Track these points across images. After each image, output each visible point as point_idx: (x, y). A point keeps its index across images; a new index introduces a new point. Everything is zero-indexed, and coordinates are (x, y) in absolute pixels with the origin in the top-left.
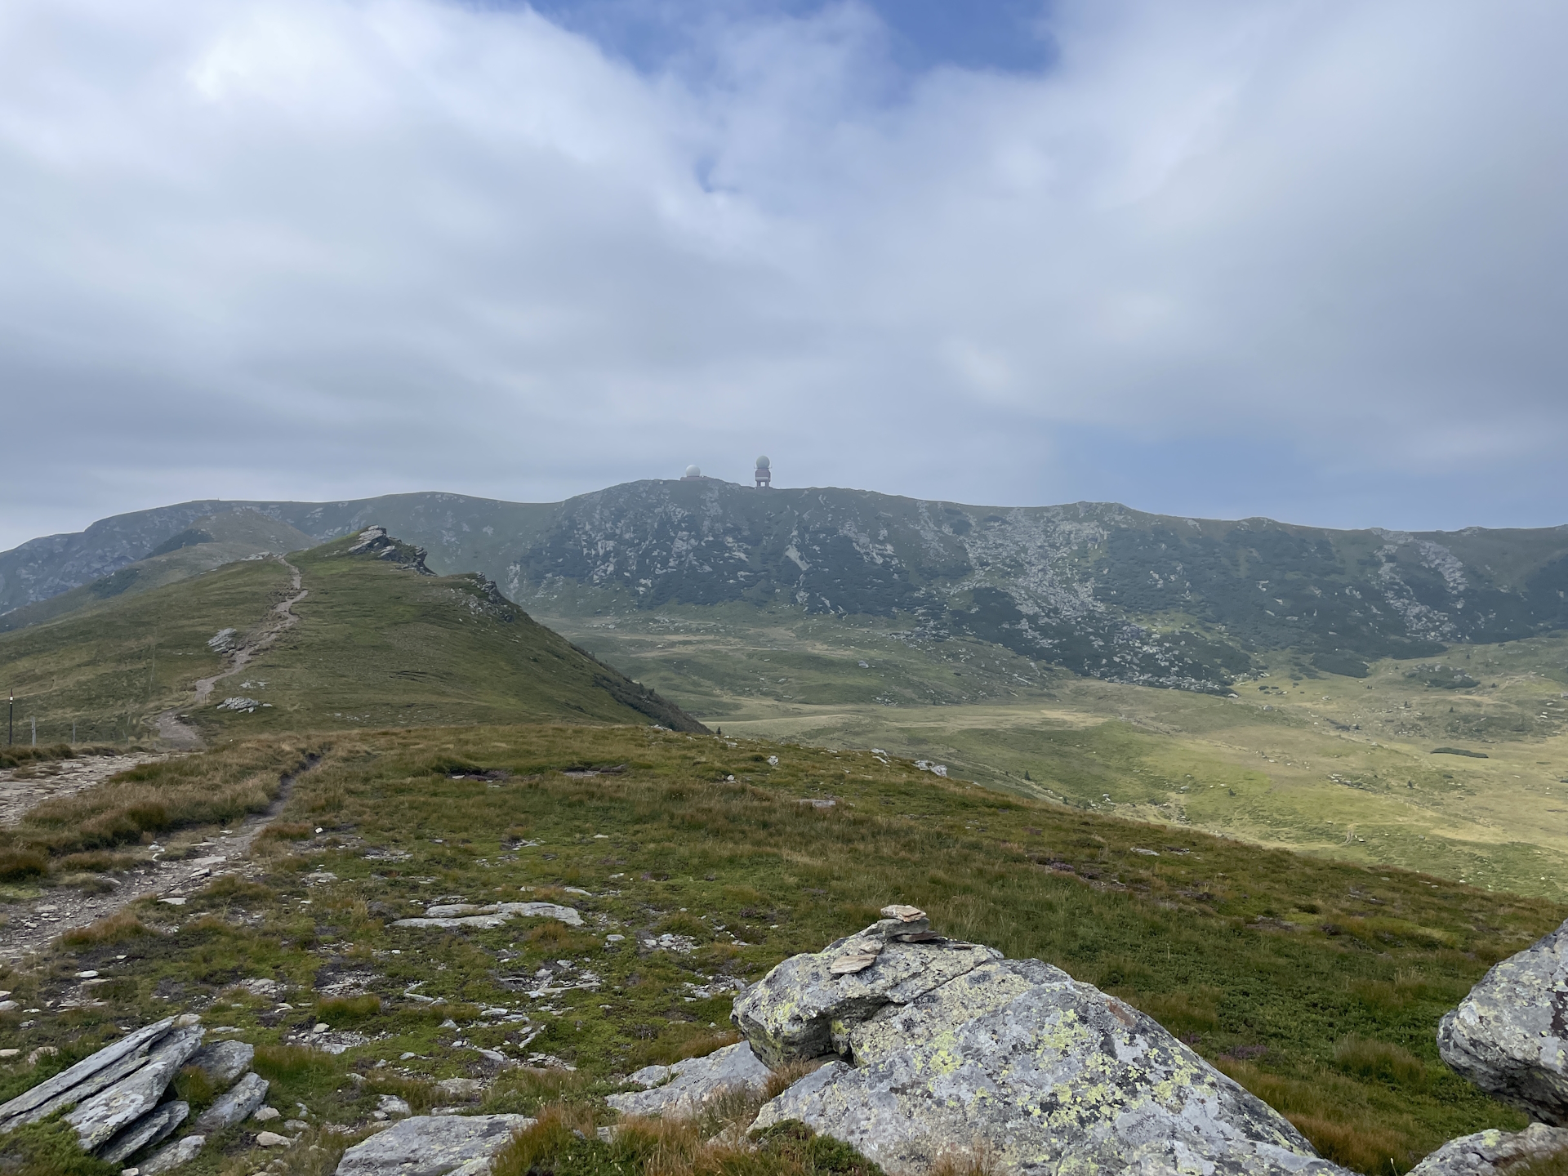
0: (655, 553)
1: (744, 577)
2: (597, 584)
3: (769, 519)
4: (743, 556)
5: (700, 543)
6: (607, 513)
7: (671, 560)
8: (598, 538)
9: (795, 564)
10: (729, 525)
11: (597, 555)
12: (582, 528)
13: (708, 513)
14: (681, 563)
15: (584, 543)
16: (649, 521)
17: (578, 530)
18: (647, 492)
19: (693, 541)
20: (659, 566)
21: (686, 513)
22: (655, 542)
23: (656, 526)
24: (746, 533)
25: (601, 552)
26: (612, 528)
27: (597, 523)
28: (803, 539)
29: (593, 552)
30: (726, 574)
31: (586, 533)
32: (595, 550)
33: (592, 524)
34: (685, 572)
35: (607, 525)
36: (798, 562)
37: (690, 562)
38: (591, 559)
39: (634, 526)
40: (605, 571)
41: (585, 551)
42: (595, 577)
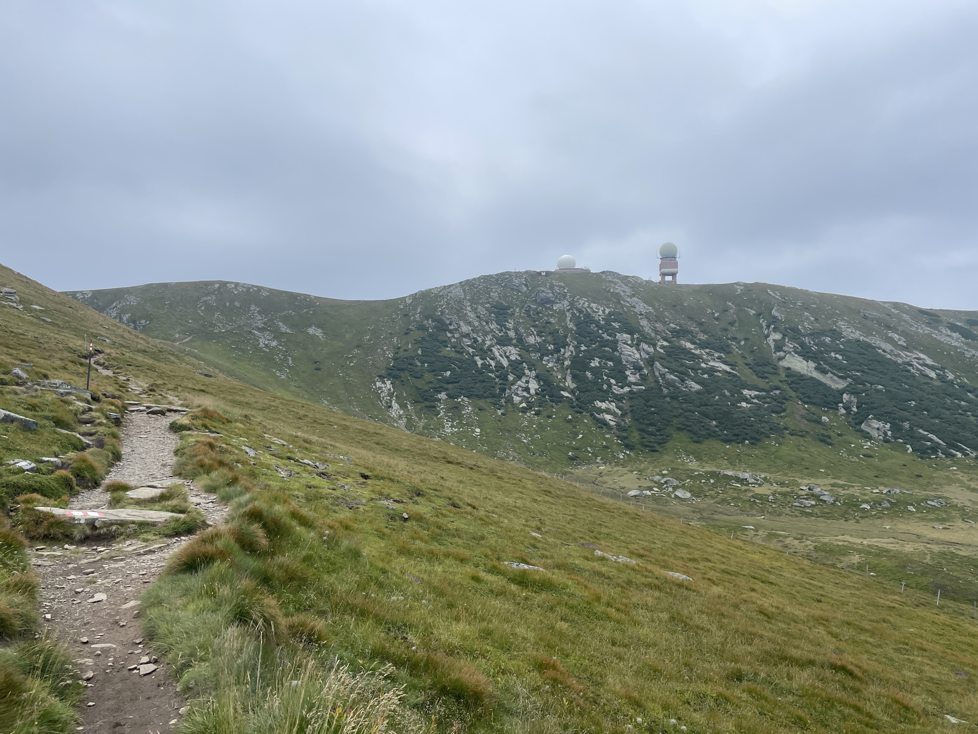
0: (595, 363)
1: (756, 397)
2: (524, 410)
3: (717, 319)
4: (727, 368)
5: (655, 349)
6: (482, 311)
7: (628, 373)
8: (488, 343)
9: (812, 378)
10: (673, 325)
11: (499, 366)
12: (456, 330)
13: (636, 310)
14: (644, 378)
15: (471, 350)
16: (552, 320)
17: (451, 331)
18: (526, 285)
19: (644, 346)
20: (613, 381)
21: (607, 311)
22: (583, 348)
23: (571, 325)
24: (703, 337)
25: (505, 363)
26: (501, 331)
27: (476, 324)
28: (802, 345)
29: (493, 363)
30: (727, 394)
31: (467, 336)
32: (492, 359)
33: (469, 323)
34: (665, 391)
35: (492, 327)
36: (816, 375)
37: (663, 376)
38: (492, 372)
39: (533, 326)
40: (527, 390)
41: (480, 362)
42: (517, 399)
